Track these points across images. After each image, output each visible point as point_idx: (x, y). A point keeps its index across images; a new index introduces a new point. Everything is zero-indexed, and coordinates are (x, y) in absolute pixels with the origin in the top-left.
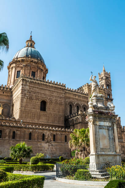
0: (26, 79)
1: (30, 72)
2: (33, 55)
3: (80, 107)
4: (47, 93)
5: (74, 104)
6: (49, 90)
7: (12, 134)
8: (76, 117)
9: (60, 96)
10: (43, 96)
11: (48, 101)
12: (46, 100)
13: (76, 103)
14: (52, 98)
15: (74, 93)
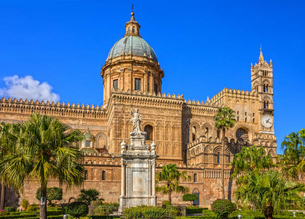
0: (119, 95)
1: (132, 79)
2: (135, 49)
3: (211, 129)
4: (154, 112)
5: (201, 126)
6: (156, 108)
7: (100, 174)
8: (197, 146)
9: (174, 115)
10: (148, 118)
11: (155, 124)
12: (151, 124)
13: (203, 123)
14: (161, 119)
15: (199, 107)
